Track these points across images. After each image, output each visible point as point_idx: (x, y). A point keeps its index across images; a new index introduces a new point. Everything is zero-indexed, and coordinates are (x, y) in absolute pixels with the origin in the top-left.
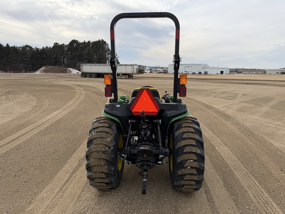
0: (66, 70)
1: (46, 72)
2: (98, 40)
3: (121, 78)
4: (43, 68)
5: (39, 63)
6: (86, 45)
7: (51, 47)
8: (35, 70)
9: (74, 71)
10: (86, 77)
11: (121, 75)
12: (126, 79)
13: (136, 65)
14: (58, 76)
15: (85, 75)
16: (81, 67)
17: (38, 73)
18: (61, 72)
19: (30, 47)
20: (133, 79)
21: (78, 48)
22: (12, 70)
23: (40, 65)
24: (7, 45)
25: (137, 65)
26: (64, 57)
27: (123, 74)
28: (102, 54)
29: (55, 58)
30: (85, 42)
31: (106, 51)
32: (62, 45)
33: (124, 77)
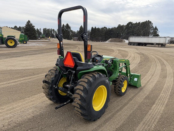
0: (122, 41)
1: (111, 42)
2: (145, 21)
3: (155, 47)
4: (110, 40)
5: (109, 36)
6: (138, 24)
7: (117, 27)
8: (106, 40)
9: (127, 42)
10: (131, 45)
11: (155, 44)
12: (159, 47)
13: (168, 37)
14: (116, 44)
15: (130, 44)
16: (129, 38)
17: (107, 42)
18: (119, 42)
19: (106, 28)
20: (165, 47)
21: (132, 27)
22: (95, 40)
23: (109, 37)
24: (95, 27)
25: (170, 37)
26: (123, 33)
27: (157, 44)
28: (147, 30)
29: (118, 34)
30: (136, 23)
31: (151, 28)
32: (122, 26)
33: (157, 46)
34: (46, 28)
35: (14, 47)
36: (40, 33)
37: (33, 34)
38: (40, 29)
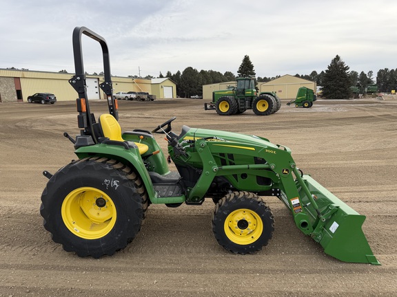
34: (386, 69)
35: (267, 115)
36: (370, 82)
37: (343, 86)
38: (371, 72)
